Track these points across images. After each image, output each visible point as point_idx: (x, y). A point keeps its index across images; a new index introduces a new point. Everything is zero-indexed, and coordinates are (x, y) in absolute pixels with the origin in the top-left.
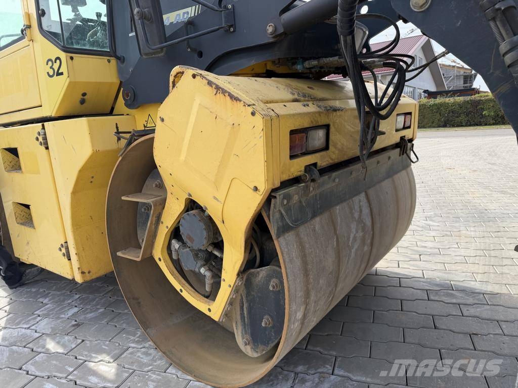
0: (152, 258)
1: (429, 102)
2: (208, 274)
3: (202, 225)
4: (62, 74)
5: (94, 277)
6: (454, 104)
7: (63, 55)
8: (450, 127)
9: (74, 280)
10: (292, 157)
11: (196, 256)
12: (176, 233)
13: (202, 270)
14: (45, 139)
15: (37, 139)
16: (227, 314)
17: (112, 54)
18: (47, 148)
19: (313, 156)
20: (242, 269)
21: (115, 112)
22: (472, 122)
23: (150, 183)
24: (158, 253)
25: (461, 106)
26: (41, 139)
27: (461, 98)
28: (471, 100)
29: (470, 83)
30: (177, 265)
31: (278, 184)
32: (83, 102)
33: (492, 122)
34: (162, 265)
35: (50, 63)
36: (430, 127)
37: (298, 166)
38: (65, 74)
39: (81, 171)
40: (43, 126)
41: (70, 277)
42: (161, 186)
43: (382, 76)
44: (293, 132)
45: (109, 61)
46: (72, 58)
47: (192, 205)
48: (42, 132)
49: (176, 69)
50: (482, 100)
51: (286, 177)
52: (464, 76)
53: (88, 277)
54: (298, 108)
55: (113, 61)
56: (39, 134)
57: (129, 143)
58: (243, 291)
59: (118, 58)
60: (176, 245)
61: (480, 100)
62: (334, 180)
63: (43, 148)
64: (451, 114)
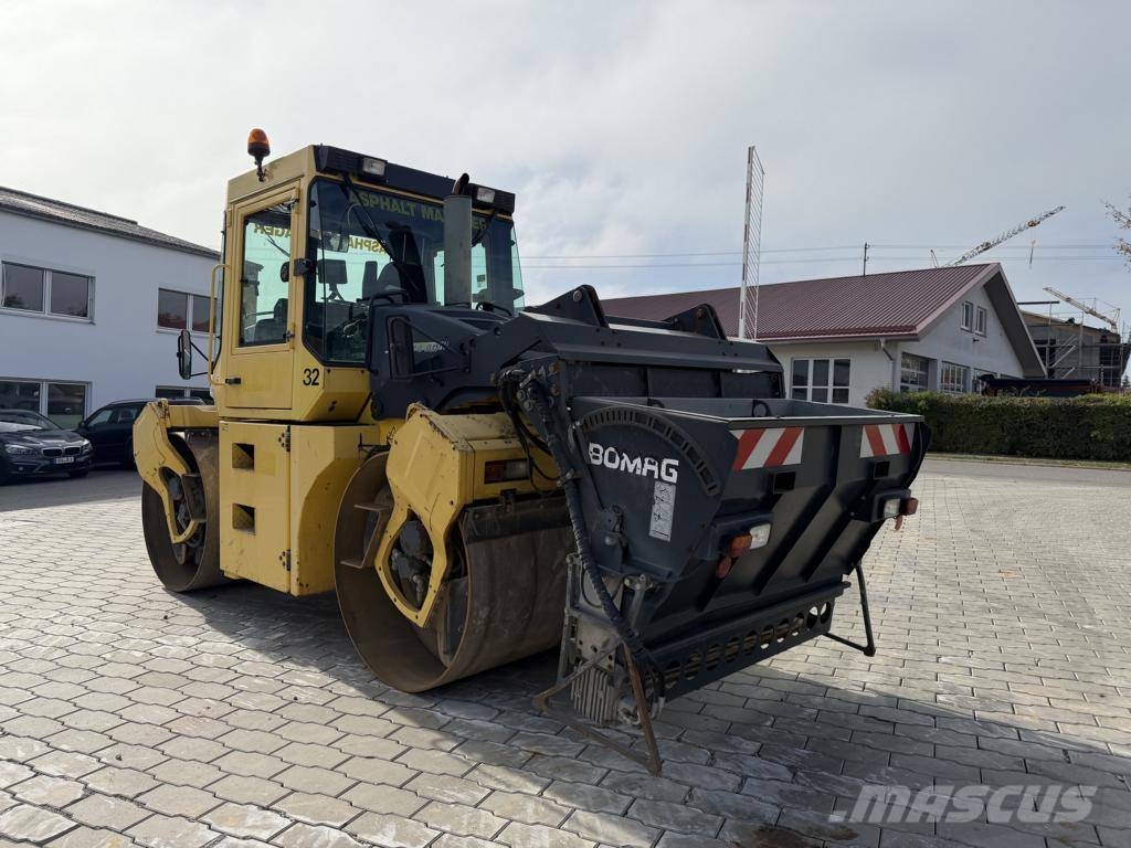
0: (373, 569)
1: (980, 402)
2: (419, 582)
3: (417, 533)
4: (317, 384)
5: (311, 592)
6: (1030, 410)
7: (321, 368)
8: (1022, 456)
9: (289, 592)
10: (486, 482)
11: (411, 565)
12: (397, 544)
13: (415, 578)
14: (288, 441)
15: (280, 440)
16: (431, 620)
17: (367, 365)
18: (289, 450)
19: (514, 482)
20: (447, 575)
21: (361, 421)
22: (1068, 449)
23: (382, 494)
24: (379, 563)
25: (1046, 414)
26: (284, 440)
27: (1045, 399)
28: (1067, 407)
29: (1116, 363)
30: (396, 577)
31: (470, 501)
32: (331, 409)
33: (1111, 454)
34: (382, 575)
35: (308, 373)
36: (981, 452)
37: (494, 490)
38: (321, 384)
39: (319, 477)
40: (289, 428)
41: (284, 590)
42: (391, 498)
43: (887, 342)
44: (487, 464)
45: (363, 372)
46: (329, 371)
47: (413, 517)
48: (286, 434)
49: (412, 406)
50: (1088, 408)
51: (478, 497)
52: (1101, 348)
53: (306, 592)
54: (500, 444)
55: (367, 373)
56: (283, 435)
57: (369, 457)
58: (447, 599)
59: (372, 371)
60: (396, 554)
61: (1085, 408)
62: (538, 507)
63: (284, 449)
64: (1025, 429)
